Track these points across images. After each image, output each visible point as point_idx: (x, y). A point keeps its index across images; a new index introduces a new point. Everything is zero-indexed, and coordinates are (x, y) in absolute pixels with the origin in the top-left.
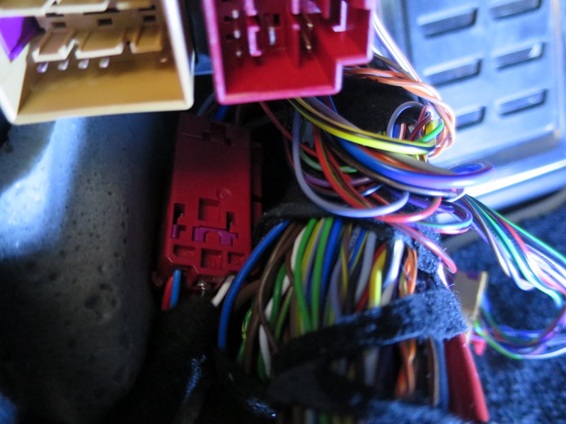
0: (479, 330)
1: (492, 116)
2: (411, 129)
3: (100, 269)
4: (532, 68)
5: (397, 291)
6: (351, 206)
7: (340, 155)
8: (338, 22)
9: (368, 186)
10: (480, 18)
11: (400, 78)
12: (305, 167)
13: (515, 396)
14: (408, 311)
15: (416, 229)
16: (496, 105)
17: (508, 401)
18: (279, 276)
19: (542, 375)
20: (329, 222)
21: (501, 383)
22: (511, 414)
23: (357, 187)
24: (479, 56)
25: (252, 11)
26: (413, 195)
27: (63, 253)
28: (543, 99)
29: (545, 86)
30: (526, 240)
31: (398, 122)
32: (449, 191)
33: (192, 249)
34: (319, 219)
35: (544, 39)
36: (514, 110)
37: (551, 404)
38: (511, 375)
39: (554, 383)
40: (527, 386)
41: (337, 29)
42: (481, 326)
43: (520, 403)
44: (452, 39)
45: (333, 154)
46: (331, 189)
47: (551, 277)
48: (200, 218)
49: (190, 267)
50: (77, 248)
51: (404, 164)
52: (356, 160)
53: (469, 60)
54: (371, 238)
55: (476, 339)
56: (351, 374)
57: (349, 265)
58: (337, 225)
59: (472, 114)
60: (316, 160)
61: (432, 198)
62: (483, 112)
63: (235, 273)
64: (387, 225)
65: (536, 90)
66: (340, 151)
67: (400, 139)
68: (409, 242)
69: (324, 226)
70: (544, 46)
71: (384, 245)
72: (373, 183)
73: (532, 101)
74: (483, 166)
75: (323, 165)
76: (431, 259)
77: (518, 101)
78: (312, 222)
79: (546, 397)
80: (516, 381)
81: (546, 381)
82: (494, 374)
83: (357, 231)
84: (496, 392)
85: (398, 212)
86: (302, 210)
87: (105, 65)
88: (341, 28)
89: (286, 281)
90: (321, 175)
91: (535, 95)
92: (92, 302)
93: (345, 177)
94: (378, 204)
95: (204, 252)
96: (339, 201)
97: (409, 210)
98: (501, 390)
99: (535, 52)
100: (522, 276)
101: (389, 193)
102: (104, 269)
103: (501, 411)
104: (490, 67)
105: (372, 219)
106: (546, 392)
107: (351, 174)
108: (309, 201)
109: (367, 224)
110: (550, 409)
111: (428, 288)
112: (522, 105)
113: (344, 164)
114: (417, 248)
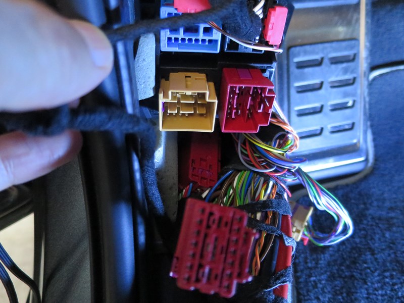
0: (306, 233)
1: (326, 133)
2: (281, 142)
3: (173, 179)
4: (347, 111)
5: (269, 197)
6: (256, 168)
7: (255, 150)
8: (260, 109)
9: (263, 162)
10: (324, 86)
11: (279, 122)
12: (242, 153)
13: (319, 266)
14: (272, 203)
15: (277, 178)
16: (329, 127)
17: (316, 268)
18: (229, 189)
19: (333, 258)
20: (249, 172)
21: (314, 259)
22: (316, 273)
23: (259, 162)
24: (322, 103)
25: (235, 107)
26: (278, 166)
27: (165, 172)
28: (352, 127)
29: (354, 121)
30: (322, 190)
31: (277, 139)
32: (291, 167)
33: (198, 176)
34: (245, 171)
35: (355, 99)
36: (337, 131)
37: (335, 271)
38: (319, 257)
39: (339, 262)
40: (326, 262)
41: (259, 111)
42: (307, 232)
43: (321, 269)
44: (309, 94)
45: (252, 150)
46: (251, 161)
47: (330, 205)
48: (200, 165)
49: (197, 183)
50: (168, 170)
51: (275, 156)
52: (260, 153)
53: (317, 105)
54: (262, 179)
55: (305, 237)
56: (253, 217)
57: (254, 187)
58: (251, 173)
59: (316, 130)
60: (246, 150)
61: (285, 168)
62: (322, 129)
63: (211, 187)
64: (268, 176)
65: (350, 122)
66: (255, 149)
67: (275, 148)
68: (275, 182)
69: (246, 174)
70: (354, 102)
71: (266, 182)
72: (265, 161)
73: (347, 127)
74: (304, 159)
75: (248, 152)
76: (282, 190)
77: (340, 126)
78: (243, 172)
79: (334, 268)
80: (321, 259)
81: (335, 261)
82: (311, 256)
83: (258, 176)
84: (311, 263)
85: (271, 172)
86: (240, 167)
87: (187, 115)
88: (260, 111)
89: (232, 191)
90: (248, 156)
91: (348, 125)
92: (171, 188)
93: (256, 158)
94: (266, 169)
95: (202, 178)
96: (253, 166)
97: (276, 171)
98: (314, 262)
99: (350, 104)
100: (318, 203)
101: (270, 166)
102: (175, 178)
103: (312, 272)
104: (327, 109)
105: (263, 173)
106: (334, 265)
107: (257, 157)
108: (243, 164)
109: (262, 174)
110: (335, 273)
111: (279, 198)
112: (342, 128)
113: (255, 153)
114: (277, 185)
